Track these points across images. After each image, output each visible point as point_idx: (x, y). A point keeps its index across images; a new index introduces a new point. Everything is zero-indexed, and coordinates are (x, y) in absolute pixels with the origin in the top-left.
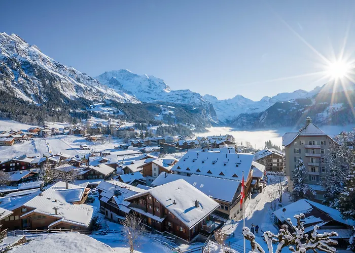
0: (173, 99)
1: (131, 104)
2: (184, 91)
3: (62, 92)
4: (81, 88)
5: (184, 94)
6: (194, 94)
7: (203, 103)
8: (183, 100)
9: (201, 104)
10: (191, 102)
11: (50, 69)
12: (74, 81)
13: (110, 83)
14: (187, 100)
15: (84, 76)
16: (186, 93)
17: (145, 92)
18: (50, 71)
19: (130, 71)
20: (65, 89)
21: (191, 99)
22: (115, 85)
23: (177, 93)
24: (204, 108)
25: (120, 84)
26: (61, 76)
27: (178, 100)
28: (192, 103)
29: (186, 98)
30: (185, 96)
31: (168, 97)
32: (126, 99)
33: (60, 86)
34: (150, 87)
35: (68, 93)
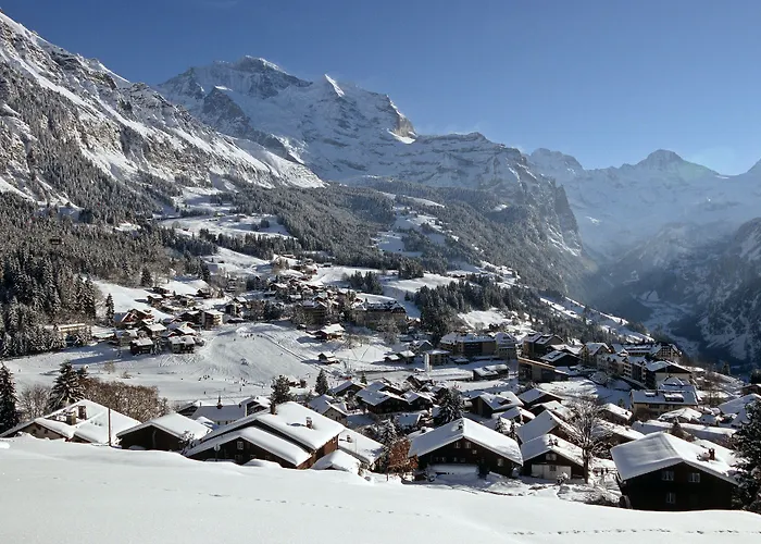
0: (425, 168)
1: (294, 189)
2: (461, 139)
3: (85, 153)
4: (136, 135)
5: (464, 151)
6: (500, 150)
7: (530, 185)
8: (459, 172)
9: (524, 186)
10: (487, 179)
11: (40, 74)
12: (114, 113)
13: (207, 110)
14: (472, 172)
15: (139, 94)
16: (468, 145)
17: (326, 141)
18: (44, 83)
19: (274, 66)
20: (92, 140)
21: (487, 171)
22: (223, 116)
23: (438, 145)
24: (534, 203)
25: (240, 113)
26: (75, 99)
27: (441, 170)
28: (492, 183)
29: (468, 163)
30: (466, 156)
31: (407, 160)
32: (275, 172)
33: (78, 134)
34: (343, 124)
35: (102, 157)
